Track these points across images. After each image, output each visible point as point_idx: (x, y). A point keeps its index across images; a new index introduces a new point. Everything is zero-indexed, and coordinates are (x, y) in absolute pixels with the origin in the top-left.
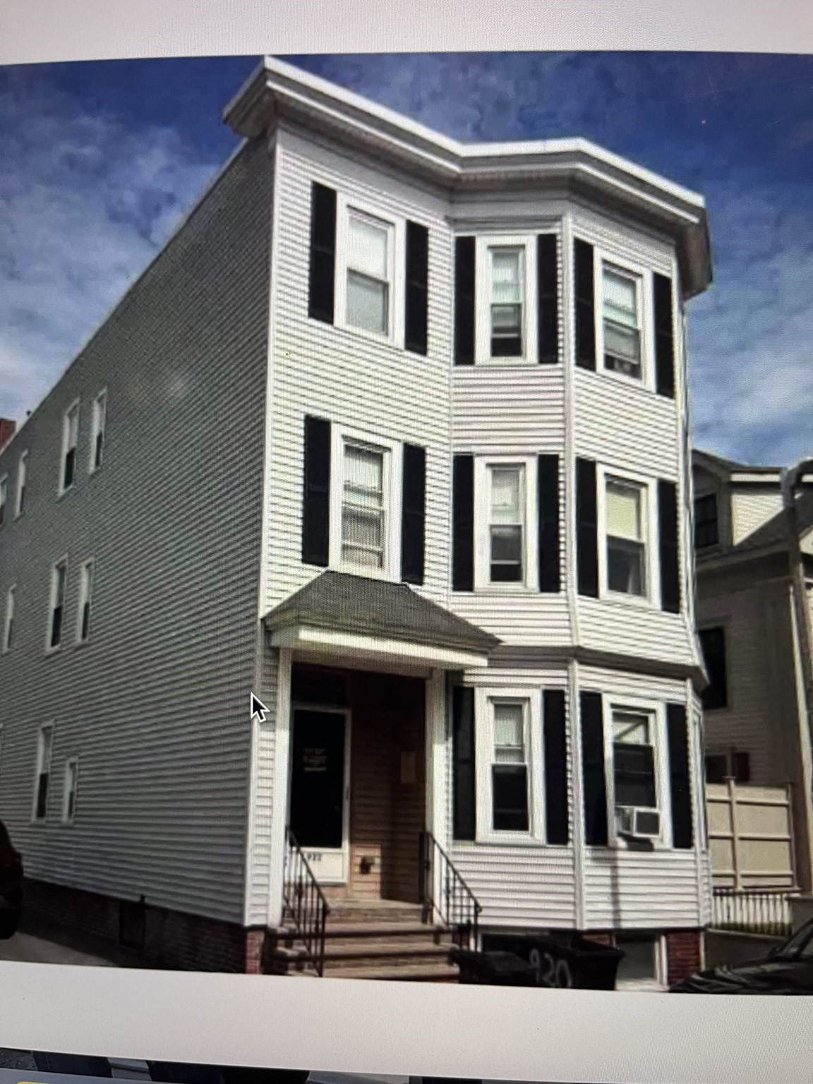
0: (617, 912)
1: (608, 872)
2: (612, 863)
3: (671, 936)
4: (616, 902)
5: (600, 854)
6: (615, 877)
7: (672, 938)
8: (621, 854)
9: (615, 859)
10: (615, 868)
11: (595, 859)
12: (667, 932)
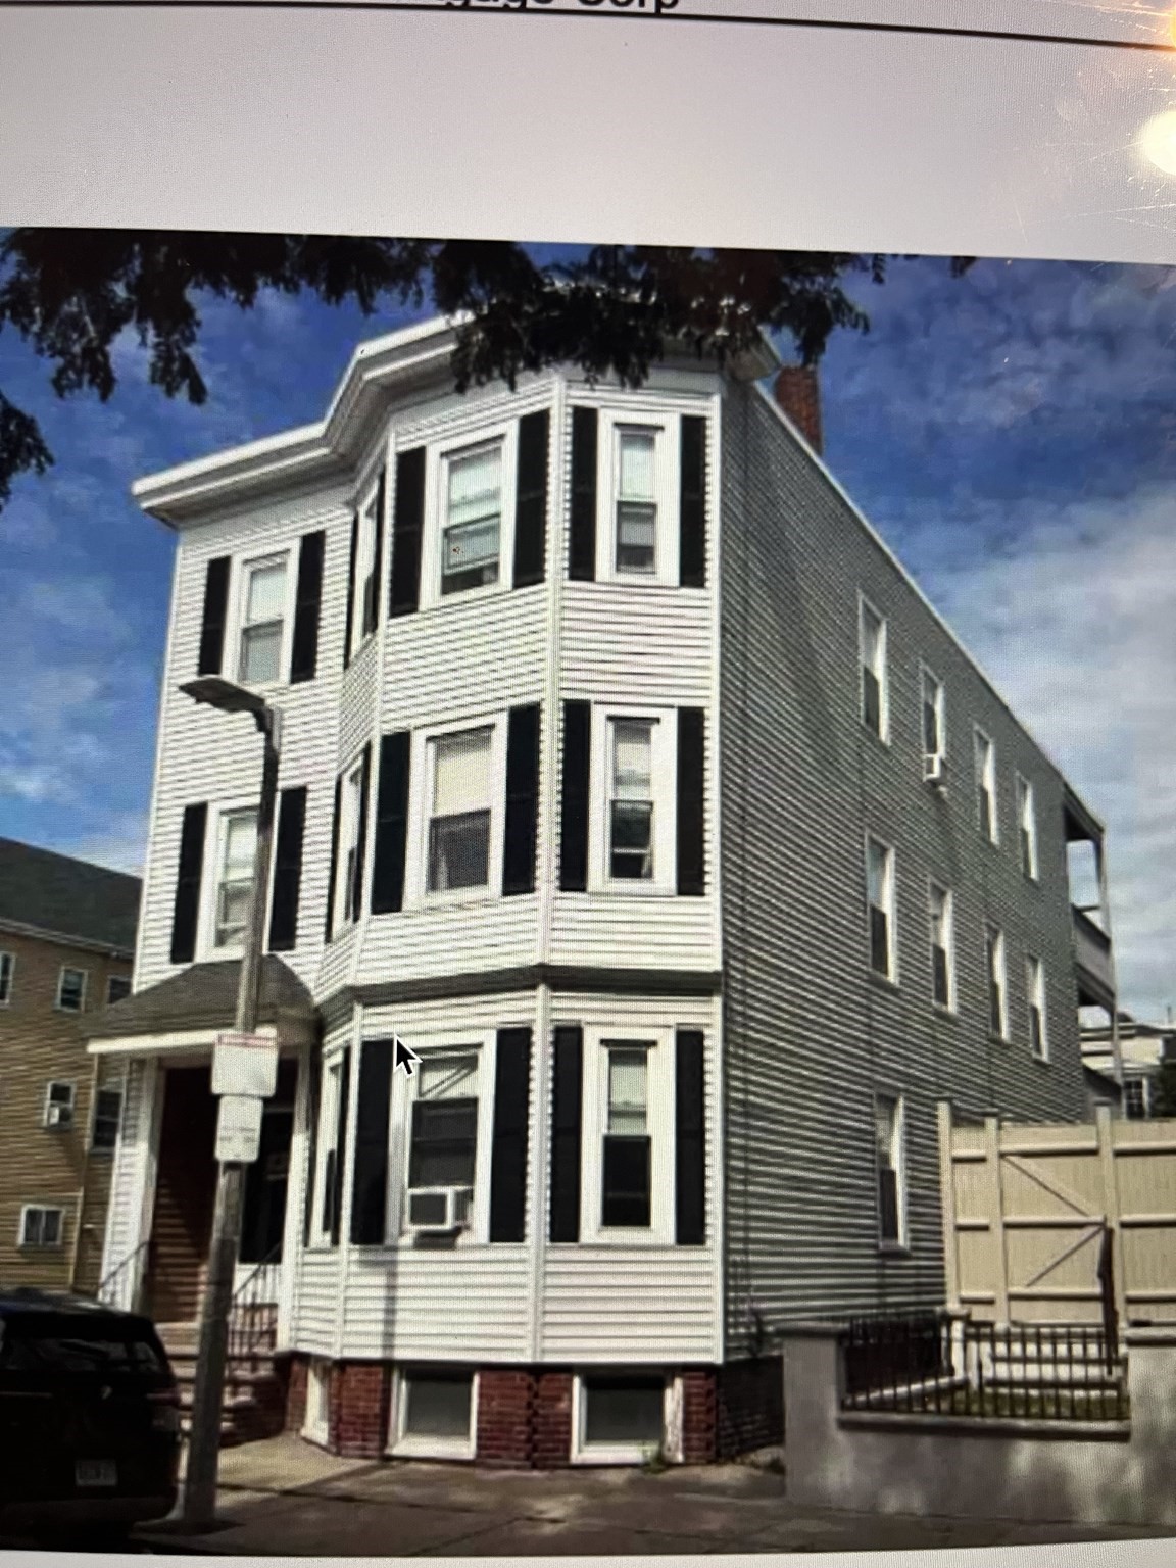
0: (389, 1336)
1: (381, 1280)
2: (391, 1269)
3: (487, 1374)
4: (389, 1323)
5: (370, 1257)
6: (391, 1287)
7: (493, 1376)
8: (402, 1256)
9: (394, 1263)
10: (393, 1275)
11: (362, 1263)
12: (486, 1368)
